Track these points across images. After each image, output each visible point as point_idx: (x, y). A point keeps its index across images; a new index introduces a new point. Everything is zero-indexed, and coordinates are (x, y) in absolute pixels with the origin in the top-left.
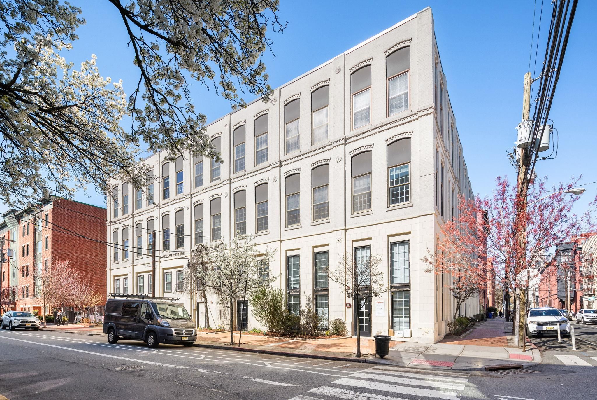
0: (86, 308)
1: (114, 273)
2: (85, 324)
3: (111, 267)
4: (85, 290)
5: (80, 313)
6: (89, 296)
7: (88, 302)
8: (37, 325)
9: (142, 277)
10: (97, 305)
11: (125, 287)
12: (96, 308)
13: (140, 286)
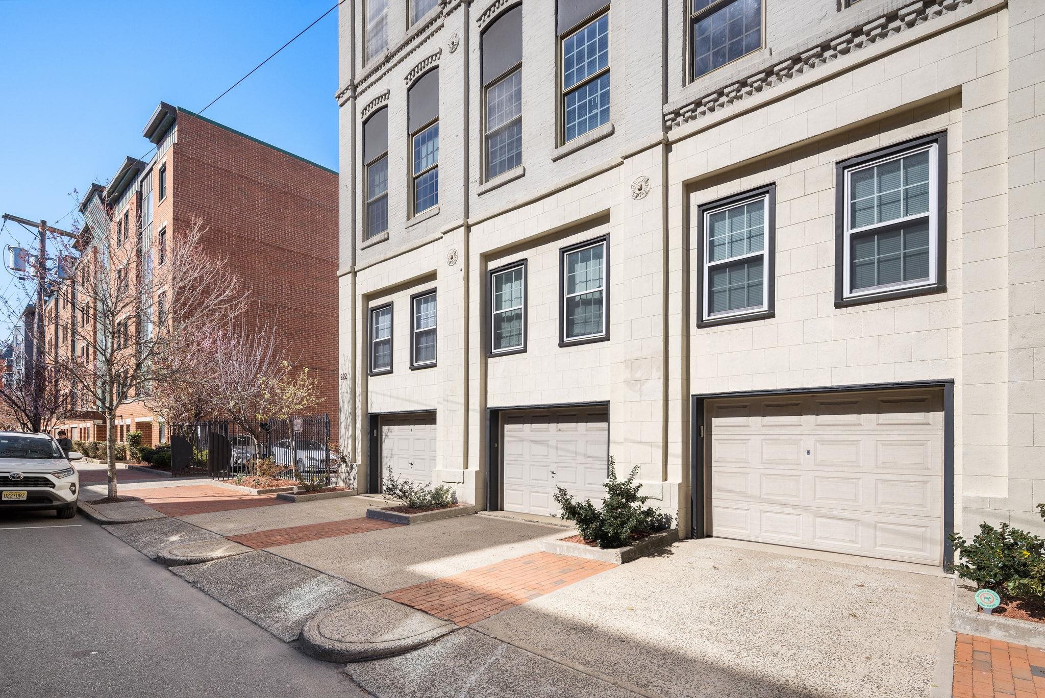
0: (264, 425)
1: (368, 282)
2: (263, 480)
3: (354, 263)
4: (262, 363)
5: (246, 442)
6: (273, 382)
7: (272, 401)
8: (58, 498)
9: (518, 271)
10: (299, 413)
11: (419, 335)
12: (298, 424)
13: (499, 318)
